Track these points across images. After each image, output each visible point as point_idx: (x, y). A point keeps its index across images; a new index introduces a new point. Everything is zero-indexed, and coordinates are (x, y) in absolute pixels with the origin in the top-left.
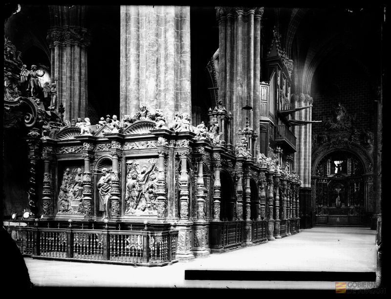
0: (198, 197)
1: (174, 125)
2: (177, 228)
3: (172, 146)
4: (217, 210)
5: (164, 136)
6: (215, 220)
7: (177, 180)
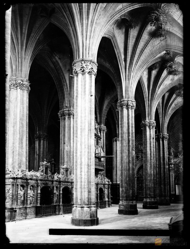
0: (28, 198)
1: (17, 174)
2: (16, 209)
3: (15, 181)
4: (39, 201)
5: (12, 179)
6: (38, 205)
7: (17, 193)
